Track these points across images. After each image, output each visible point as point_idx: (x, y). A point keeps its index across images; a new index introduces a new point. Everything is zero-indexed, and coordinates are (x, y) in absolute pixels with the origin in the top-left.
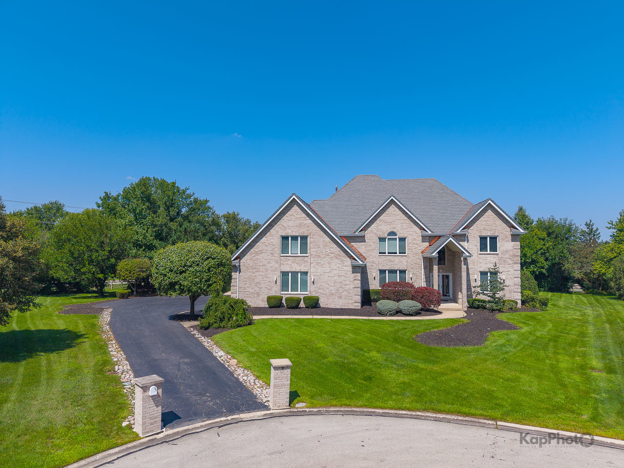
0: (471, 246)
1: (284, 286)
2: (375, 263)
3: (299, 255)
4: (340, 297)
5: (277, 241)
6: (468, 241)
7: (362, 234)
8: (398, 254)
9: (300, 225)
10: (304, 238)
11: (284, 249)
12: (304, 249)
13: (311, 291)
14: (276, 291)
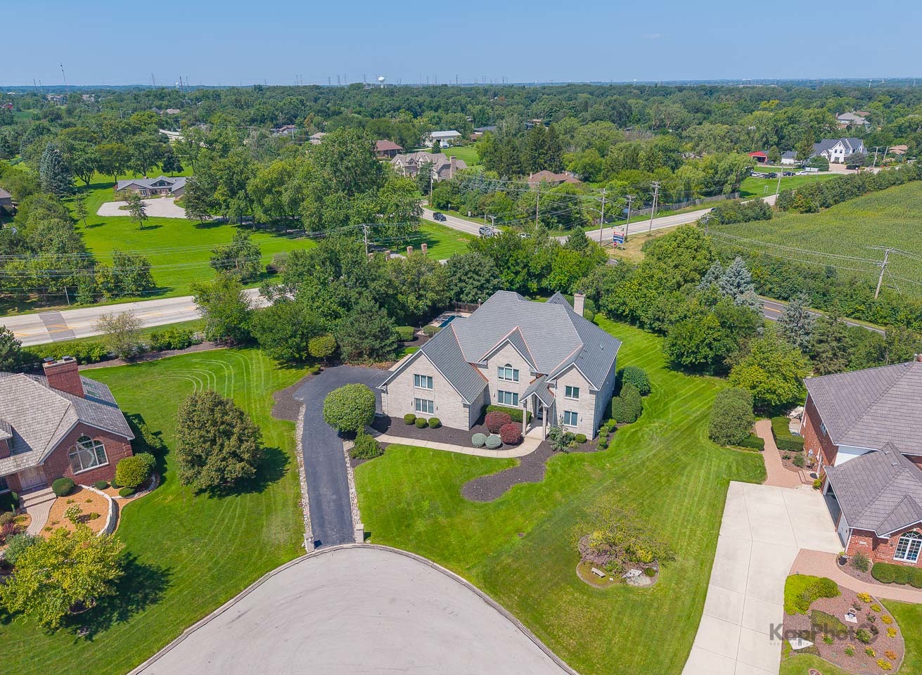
0: (559, 393)
1: (418, 407)
2: (495, 385)
3: (427, 388)
4: (455, 422)
5: (412, 378)
6: (556, 388)
7: (485, 363)
8: (512, 381)
9: (427, 369)
10: (430, 378)
11: (417, 383)
12: (430, 385)
13: (436, 415)
14: (411, 410)
